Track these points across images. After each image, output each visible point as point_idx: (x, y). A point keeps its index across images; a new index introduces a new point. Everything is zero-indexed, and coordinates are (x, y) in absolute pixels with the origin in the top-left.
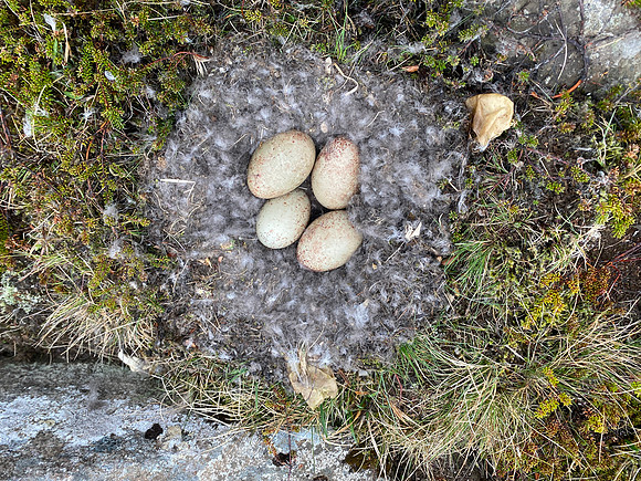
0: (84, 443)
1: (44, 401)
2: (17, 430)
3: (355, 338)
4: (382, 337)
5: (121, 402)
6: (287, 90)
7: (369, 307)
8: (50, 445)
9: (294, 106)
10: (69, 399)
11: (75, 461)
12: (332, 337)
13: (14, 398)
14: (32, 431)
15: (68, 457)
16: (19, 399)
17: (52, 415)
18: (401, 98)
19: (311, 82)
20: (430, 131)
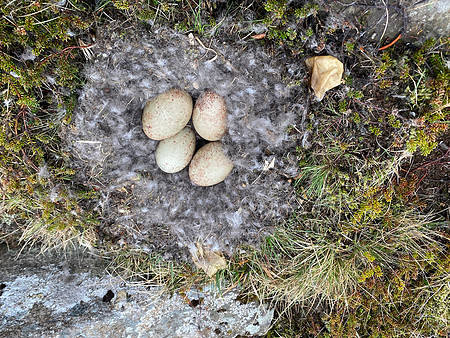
0: (64, 310)
1: (35, 279)
2: (20, 304)
3: (234, 234)
4: (253, 233)
5: (86, 274)
6: (161, 63)
7: (242, 214)
8: (42, 313)
9: (169, 73)
10: (51, 276)
11: (59, 324)
12: (218, 233)
13: (15, 278)
14: (30, 303)
15: (55, 322)
16: (19, 279)
17: (41, 290)
18: (252, 62)
19: (179, 54)
20: (277, 87)
